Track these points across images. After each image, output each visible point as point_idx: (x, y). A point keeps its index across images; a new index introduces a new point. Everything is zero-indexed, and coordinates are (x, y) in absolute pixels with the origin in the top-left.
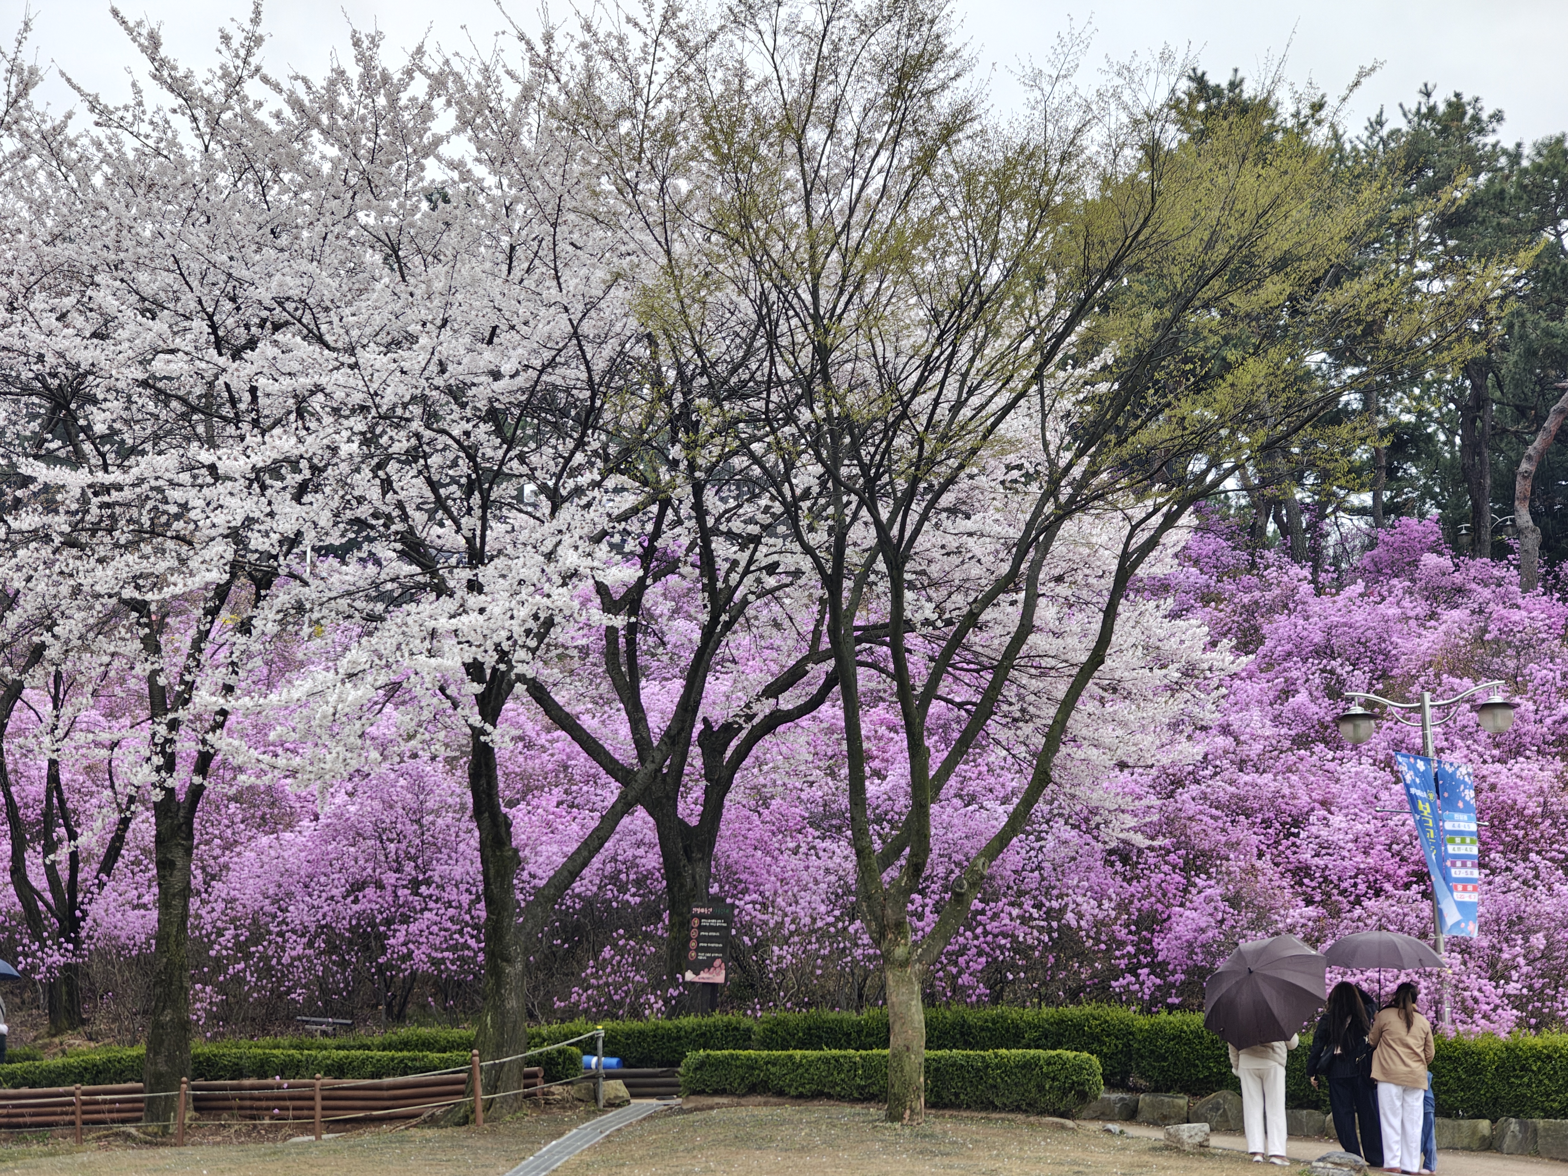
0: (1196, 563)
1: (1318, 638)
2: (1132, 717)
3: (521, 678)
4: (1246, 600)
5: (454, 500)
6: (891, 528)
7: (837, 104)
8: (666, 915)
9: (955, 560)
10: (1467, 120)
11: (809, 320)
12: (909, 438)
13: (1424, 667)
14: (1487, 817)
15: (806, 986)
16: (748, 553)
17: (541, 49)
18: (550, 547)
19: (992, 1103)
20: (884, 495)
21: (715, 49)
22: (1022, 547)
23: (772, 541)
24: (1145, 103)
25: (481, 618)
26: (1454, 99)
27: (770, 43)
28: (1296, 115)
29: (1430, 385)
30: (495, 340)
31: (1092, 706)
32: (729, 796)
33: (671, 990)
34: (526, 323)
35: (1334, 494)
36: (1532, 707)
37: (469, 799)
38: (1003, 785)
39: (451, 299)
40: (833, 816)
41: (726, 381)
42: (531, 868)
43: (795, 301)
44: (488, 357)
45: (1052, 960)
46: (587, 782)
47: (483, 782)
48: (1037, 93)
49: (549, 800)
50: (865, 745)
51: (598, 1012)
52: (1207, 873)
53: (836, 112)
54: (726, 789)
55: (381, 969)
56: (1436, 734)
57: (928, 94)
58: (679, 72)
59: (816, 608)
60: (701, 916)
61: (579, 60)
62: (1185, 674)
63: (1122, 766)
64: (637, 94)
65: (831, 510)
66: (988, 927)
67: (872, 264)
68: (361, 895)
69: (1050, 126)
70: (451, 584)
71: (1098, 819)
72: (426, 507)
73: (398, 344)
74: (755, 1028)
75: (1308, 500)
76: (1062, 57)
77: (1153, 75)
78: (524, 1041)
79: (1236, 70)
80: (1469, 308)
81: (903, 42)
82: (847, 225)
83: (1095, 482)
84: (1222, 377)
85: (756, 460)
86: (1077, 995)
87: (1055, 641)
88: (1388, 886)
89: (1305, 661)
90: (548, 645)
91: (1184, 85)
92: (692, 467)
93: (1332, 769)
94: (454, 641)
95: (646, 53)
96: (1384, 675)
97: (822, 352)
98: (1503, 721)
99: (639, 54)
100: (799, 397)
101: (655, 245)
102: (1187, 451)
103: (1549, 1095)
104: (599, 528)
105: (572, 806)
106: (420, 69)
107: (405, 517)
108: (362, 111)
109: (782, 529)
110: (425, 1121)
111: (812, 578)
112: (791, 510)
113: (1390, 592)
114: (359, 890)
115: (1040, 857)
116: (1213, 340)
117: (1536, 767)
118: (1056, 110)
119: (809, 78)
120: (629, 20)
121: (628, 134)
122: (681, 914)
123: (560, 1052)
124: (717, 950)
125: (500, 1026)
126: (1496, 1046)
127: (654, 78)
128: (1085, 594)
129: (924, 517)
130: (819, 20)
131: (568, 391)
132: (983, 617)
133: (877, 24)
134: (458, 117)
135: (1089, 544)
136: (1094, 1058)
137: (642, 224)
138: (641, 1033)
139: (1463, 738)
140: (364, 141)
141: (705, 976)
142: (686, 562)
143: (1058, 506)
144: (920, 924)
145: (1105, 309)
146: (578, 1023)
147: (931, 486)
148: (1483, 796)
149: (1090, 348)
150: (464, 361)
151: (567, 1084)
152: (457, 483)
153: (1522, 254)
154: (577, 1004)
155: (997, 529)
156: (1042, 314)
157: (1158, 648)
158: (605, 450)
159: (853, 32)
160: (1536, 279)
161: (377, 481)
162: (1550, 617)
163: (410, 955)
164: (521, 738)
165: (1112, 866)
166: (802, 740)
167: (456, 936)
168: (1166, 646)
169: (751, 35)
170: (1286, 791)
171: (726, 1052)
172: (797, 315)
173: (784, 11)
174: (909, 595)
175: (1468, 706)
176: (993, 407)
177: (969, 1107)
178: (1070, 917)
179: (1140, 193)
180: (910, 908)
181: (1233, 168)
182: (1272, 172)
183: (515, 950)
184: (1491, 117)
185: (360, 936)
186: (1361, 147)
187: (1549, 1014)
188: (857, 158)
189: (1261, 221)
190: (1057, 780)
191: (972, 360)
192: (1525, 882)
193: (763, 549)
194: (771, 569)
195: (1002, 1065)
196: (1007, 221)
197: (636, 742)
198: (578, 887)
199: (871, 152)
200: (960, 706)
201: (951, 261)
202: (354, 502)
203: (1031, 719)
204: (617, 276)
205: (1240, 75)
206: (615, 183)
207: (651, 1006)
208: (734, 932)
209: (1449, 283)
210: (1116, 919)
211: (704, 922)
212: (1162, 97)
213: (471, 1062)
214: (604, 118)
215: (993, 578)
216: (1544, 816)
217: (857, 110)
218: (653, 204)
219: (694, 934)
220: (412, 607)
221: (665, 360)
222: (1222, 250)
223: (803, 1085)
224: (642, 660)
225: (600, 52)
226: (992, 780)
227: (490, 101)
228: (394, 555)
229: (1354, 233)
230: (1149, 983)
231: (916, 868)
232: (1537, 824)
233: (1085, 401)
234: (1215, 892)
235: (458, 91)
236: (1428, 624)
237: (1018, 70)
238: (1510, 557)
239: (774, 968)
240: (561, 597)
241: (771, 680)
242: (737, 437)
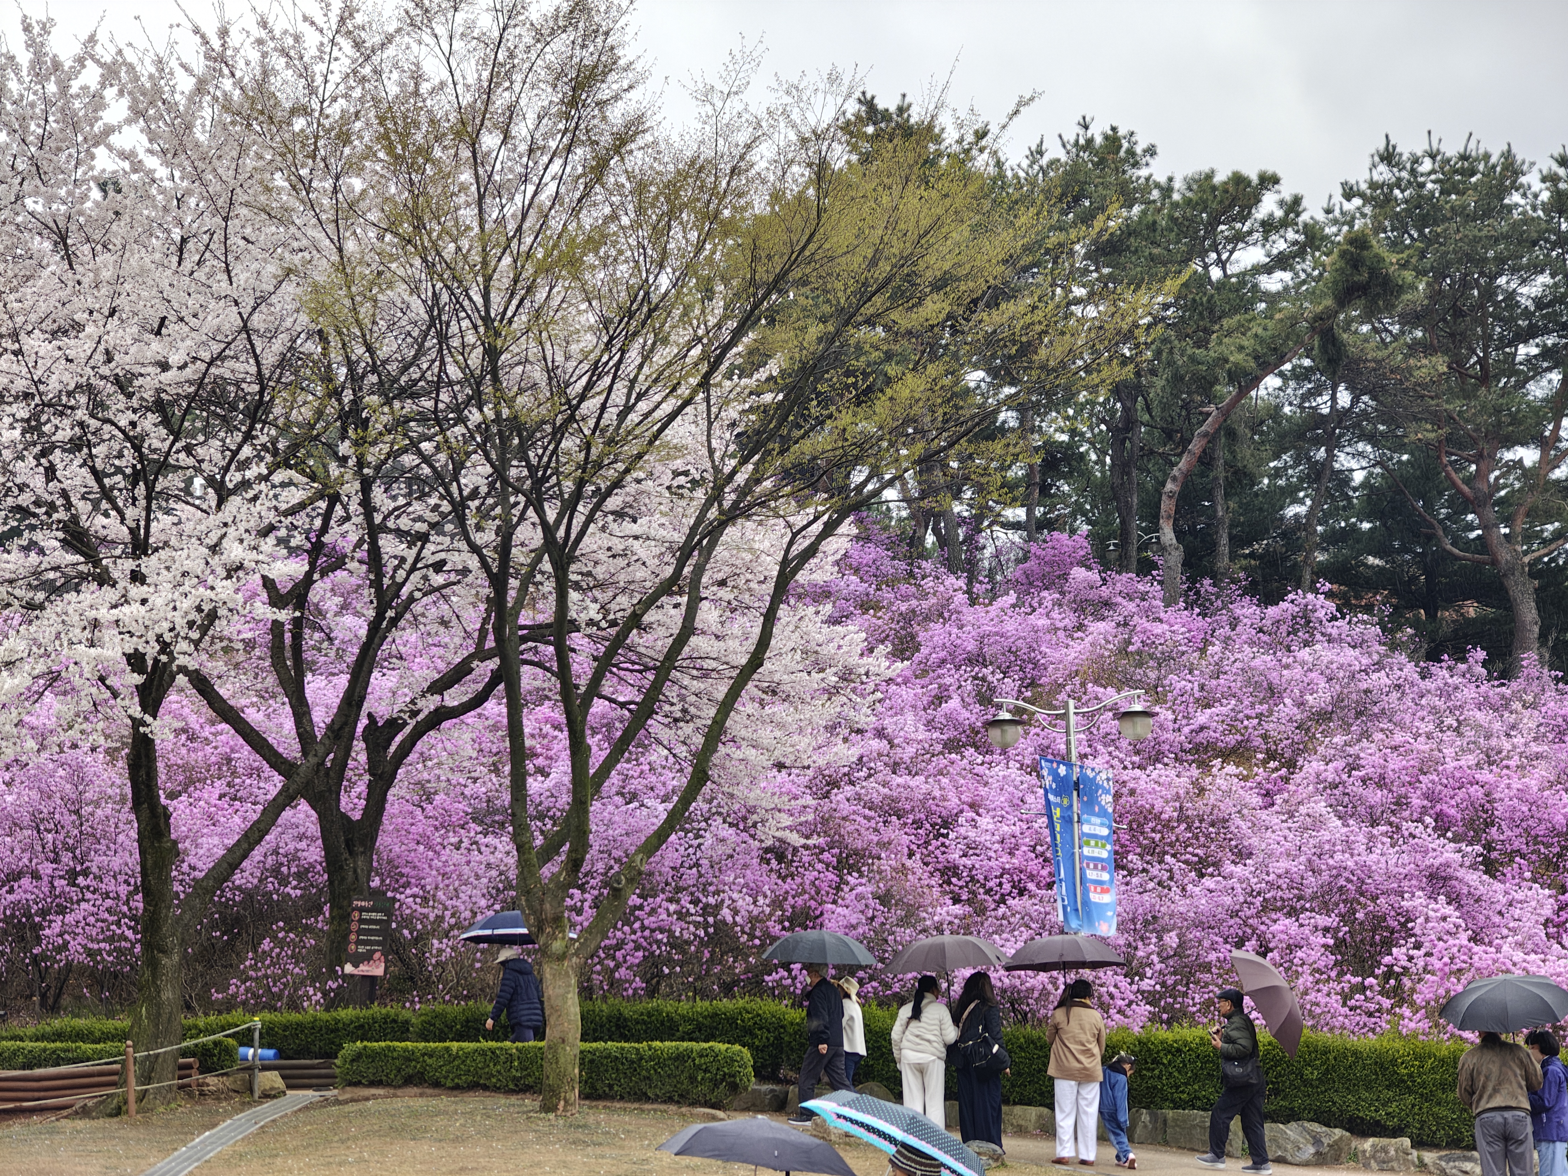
0: (856, 571)
1: (971, 646)
2: (790, 719)
3: (183, 670)
4: (903, 609)
5: (120, 490)
6: (558, 528)
7: (512, 110)
8: (326, 908)
9: (621, 562)
10: (1122, 154)
11: (479, 322)
12: (578, 441)
13: (1071, 677)
14: (1126, 821)
15: (466, 979)
16: (415, 550)
17: (216, 43)
18: (215, 540)
19: (645, 1094)
20: (552, 497)
21: (391, 51)
22: (684, 552)
23: (440, 539)
24: (813, 122)
25: (143, 609)
26: (1110, 132)
27: (446, 48)
28: (960, 141)
29: (1083, 406)
30: (164, 331)
31: (751, 708)
32: (392, 791)
33: (330, 983)
34: (195, 316)
35: (991, 509)
36: (1171, 717)
37: (128, 790)
38: (664, 784)
39: (119, 288)
40: (496, 812)
41: (396, 380)
42: (191, 860)
43: (466, 303)
44: (156, 348)
45: (707, 955)
46: (250, 776)
47: (143, 772)
48: (709, 109)
49: (211, 793)
50: (528, 743)
51: (256, 1004)
52: (859, 871)
53: (511, 118)
54: (389, 784)
55: (35, 960)
56: (1080, 742)
57: (601, 104)
58: (355, 72)
59: (483, 607)
60: (362, 910)
61: (254, 56)
62: (843, 678)
63: (780, 766)
64: (312, 90)
65: (498, 510)
66: (646, 922)
67: (545, 269)
68: (16, 885)
69: (721, 141)
70: (115, 574)
71: (755, 817)
72: (91, 496)
73: (65, 333)
74: (414, 1020)
75: (966, 514)
76: (733, 74)
77: (820, 95)
78: (179, 1032)
79: (904, 96)
80: (1119, 332)
81: (577, 52)
82: (519, 229)
83: (758, 489)
84: (882, 391)
85: (426, 459)
86: (731, 989)
87: (717, 644)
88: (1031, 886)
89: (958, 668)
90: (213, 637)
91: (852, 108)
92: (361, 464)
93: (981, 772)
94: (116, 632)
95: (322, 52)
96: (1033, 684)
97: (492, 354)
98: (1142, 728)
99: (314, 52)
100: (470, 398)
101: (328, 241)
102: (849, 463)
103: (1178, 1087)
104: (266, 522)
105: (234, 799)
106: (92, 57)
107: (68, 506)
108: (32, 97)
109: (449, 527)
110: (76, 1113)
111: (478, 577)
112: (459, 508)
113: (1040, 604)
114: (15, 880)
115: (699, 854)
116: (875, 355)
117: (1172, 773)
118: (727, 125)
119: (485, 84)
120: (305, 19)
121: (302, 131)
122: (341, 908)
123: (216, 1043)
124: (377, 943)
125: (155, 1018)
126: (1129, 1040)
127: (329, 77)
128: (746, 598)
129: (590, 519)
130: (495, 28)
131: (237, 384)
132: (647, 618)
133: (552, 33)
134: (130, 108)
135: (751, 550)
136: (745, 1050)
137: (314, 221)
138: (299, 1025)
139: (1105, 745)
140: (33, 127)
141: (365, 969)
142: (353, 558)
143: (721, 512)
144: (579, 919)
145: (772, 322)
146: (236, 1015)
147: (599, 489)
148: (1122, 801)
149: (756, 359)
150: (131, 351)
151: (223, 1075)
152: (123, 473)
153: (1168, 282)
154: (234, 996)
155: (662, 532)
156: (710, 324)
157: (816, 652)
158: (274, 444)
159: (528, 40)
160: (1185, 308)
161: (41, 469)
162: (1189, 631)
163: (65, 946)
164: (184, 730)
165: (768, 863)
166: (467, 736)
167: (113, 927)
168: (824, 650)
169: (427, 38)
170: (937, 793)
171: (383, 1044)
172: (468, 316)
173: (460, 17)
174: (574, 596)
175: (1110, 714)
176: (659, 414)
177: (622, 1098)
178: (726, 913)
179: (806, 209)
180: (569, 902)
181: (896, 190)
182: (934, 194)
183: (172, 941)
184: (1145, 151)
185: (14, 926)
186: (1022, 174)
187: (1180, 1010)
188: (531, 164)
189: (923, 241)
190: (716, 778)
191: (641, 367)
192: (1160, 884)
193: (430, 547)
194: (439, 567)
195: (657, 1058)
196: (676, 231)
197: (299, 735)
198: (238, 879)
199: (546, 159)
200: (623, 705)
201: (623, 270)
202: (16, 491)
203: (692, 720)
204: (288, 272)
205: (908, 100)
206: (288, 180)
207: (309, 998)
208: (394, 925)
209: (1101, 308)
210: (771, 915)
211: (365, 915)
212: (828, 117)
213: (125, 1053)
214: (279, 115)
215: (657, 580)
216: (1179, 820)
217: (531, 117)
218: (326, 201)
219: (354, 927)
220: (72, 596)
221: (336, 356)
222: (885, 268)
223: (459, 1076)
224: (308, 655)
225: (275, 49)
226: (653, 779)
227: (163, 93)
228: (57, 544)
229: (1011, 256)
230: (800, 978)
231: (575, 863)
232: (1173, 828)
233: (751, 410)
234: (867, 889)
235: (131, 81)
236: (1076, 635)
237: (691, 85)
238: (1154, 573)
239: (433, 961)
240: (225, 589)
241: (437, 676)
242: (405, 435)
